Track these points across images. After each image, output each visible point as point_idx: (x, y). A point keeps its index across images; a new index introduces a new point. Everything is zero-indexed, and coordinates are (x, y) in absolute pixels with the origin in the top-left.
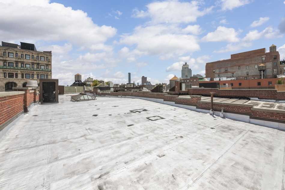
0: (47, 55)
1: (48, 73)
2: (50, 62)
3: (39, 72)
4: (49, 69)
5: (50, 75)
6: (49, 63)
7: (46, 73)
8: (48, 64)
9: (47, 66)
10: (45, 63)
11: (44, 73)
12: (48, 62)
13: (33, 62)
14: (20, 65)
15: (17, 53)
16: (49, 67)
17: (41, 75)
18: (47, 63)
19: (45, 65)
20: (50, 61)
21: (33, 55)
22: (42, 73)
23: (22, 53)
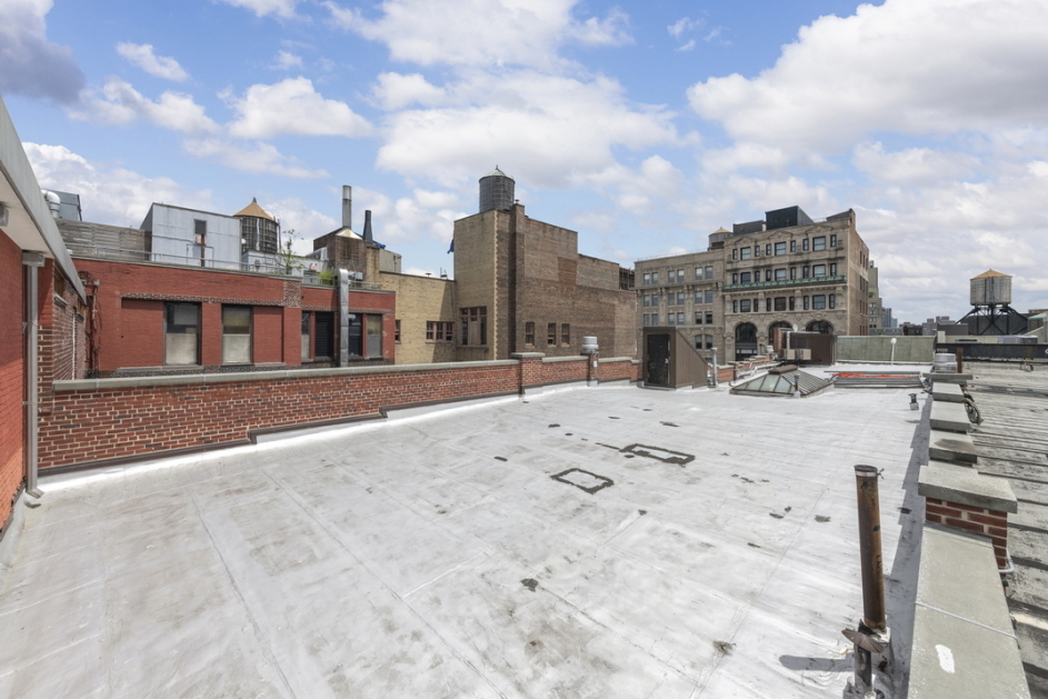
0: (832, 229)
1: (835, 288)
2: (842, 249)
3: (807, 290)
4: (840, 272)
5: (840, 295)
6: (840, 254)
7: (829, 288)
8: (835, 259)
9: (831, 265)
10: (827, 256)
11: (823, 289)
12: (836, 250)
13: (793, 260)
14: (762, 275)
15: (759, 243)
16: (839, 266)
17: (813, 297)
18: (833, 256)
19: (826, 263)
20: (844, 246)
21: (794, 238)
22: (818, 289)
23: (768, 242)
